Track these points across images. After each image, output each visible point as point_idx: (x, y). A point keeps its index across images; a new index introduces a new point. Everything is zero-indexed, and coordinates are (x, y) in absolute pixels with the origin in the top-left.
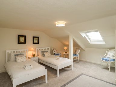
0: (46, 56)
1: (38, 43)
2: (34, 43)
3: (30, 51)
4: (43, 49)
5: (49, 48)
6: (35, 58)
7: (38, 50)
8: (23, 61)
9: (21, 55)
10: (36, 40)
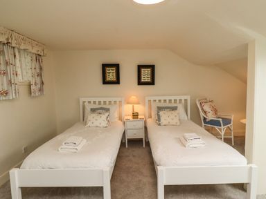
0: (163, 121)
1: (152, 83)
2: (140, 83)
3: (128, 103)
4: (165, 101)
5: (188, 98)
6: (135, 123)
7: (150, 101)
8: (98, 125)
9: (100, 111)
10: (147, 75)
